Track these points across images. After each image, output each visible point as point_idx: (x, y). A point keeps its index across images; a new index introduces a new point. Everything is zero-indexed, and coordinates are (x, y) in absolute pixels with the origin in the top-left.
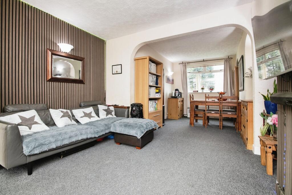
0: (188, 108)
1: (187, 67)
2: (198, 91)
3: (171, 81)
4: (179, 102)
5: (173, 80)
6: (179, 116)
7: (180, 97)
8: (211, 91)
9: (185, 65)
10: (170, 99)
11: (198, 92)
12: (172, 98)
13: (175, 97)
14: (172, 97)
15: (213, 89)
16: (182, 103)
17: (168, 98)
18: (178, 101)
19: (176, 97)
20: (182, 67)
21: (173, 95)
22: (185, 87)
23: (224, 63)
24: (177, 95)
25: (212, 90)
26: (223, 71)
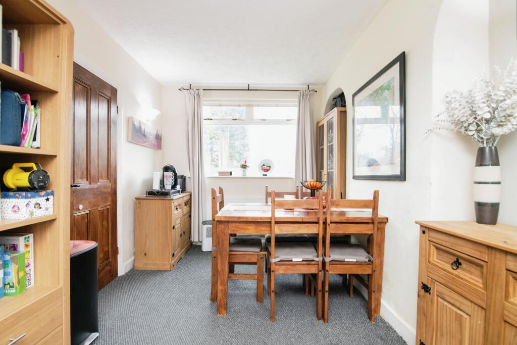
0: (204, 223)
1: (203, 103)
2: (231, 173)
3: (152, 139)
4: (173, 208)
5: (158, 138)
6: (173, 255)
7: (178, 192)
8: (265, 173)
9: (199, 95)
10: (143, 199)
11: (233, 175)
12: (151, 197)
13: (162, 194)
14: (151, 193)
15: (270, 167)
16: (186, 209)
17: (137, 199)
18: (170, 208)
19: (166, 194)
20: (187, 99)
21: (156, 187)
22: (196, 159)
23: (297, 104)
24: (168, 187)
25: (267, 170)
26: (296, 122)
